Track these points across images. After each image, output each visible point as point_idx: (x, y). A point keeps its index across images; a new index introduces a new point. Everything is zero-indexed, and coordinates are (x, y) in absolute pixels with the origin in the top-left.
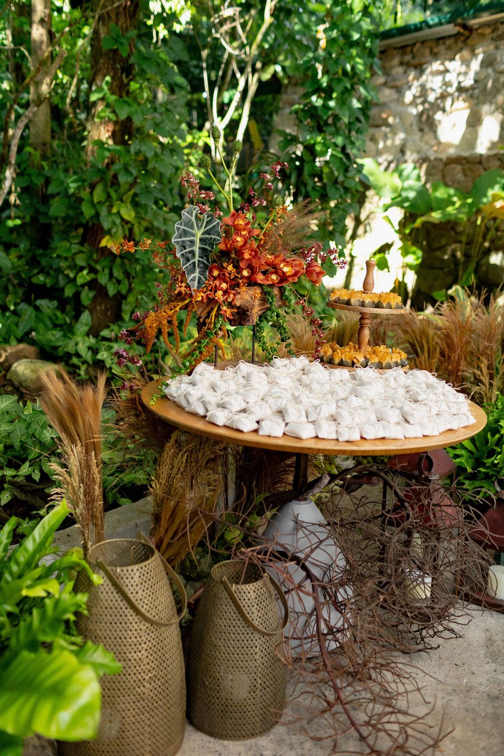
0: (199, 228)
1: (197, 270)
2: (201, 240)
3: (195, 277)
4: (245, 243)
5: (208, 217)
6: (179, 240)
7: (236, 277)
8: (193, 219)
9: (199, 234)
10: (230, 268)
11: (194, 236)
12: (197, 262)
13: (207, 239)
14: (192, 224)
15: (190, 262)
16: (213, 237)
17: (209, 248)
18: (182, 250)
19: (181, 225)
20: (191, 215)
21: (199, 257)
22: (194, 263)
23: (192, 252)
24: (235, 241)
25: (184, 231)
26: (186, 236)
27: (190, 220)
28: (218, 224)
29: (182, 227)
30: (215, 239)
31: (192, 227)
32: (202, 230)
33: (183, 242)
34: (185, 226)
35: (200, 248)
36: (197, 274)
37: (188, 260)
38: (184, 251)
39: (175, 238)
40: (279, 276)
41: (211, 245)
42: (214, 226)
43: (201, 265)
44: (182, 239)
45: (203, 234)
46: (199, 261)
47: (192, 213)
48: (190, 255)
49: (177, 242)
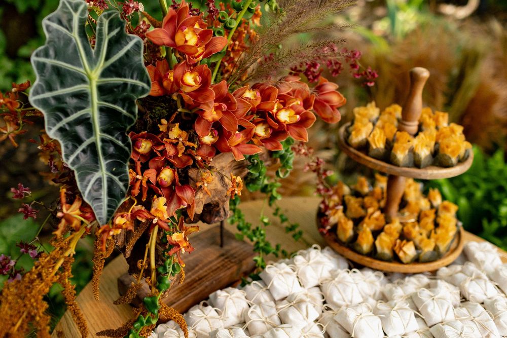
0: (93, 62)
1: (103, 163)
2: (102, 89)
3: (99, 180)
4: (205, 83)
5: (111, 28)
6: (48, 95)
7: (188, 148)
8: (75, 35)
9: (95, 76)
10: (176, 133)
11: (83, 81)
12: (99, 144)
13: (117, 86)
14: (76, 50)
15: (84, 146)
16: (129, 81)
17: (124, 112)
18: (59, 119)
19: (47, 55)
20: (70, 28)
21: (103, 131)
22: (93, 146)
23: (86, 122)
24: (179, 83)
25: (57, 70)
26: (63, 85)
27: (69, 41)
28: (137, 45)
29: (50, 62)
30: (134, 88)
31: (75, 60)
32: (101, 65)
33: (58, 99)
34: (57, 56)
35: (102, 110)
36: (103, 173)
37: (79, 141)
38: (65, 121)
39: (36, 93)
40: (270, 127)
41: (128, 102)
42: (127, 54)
43: (111, 149)
44: (55, 93)
45: (104, 74)
46: (103, 140)
47: (70, 20)
48: (80, 130)
49: (44, 103)
